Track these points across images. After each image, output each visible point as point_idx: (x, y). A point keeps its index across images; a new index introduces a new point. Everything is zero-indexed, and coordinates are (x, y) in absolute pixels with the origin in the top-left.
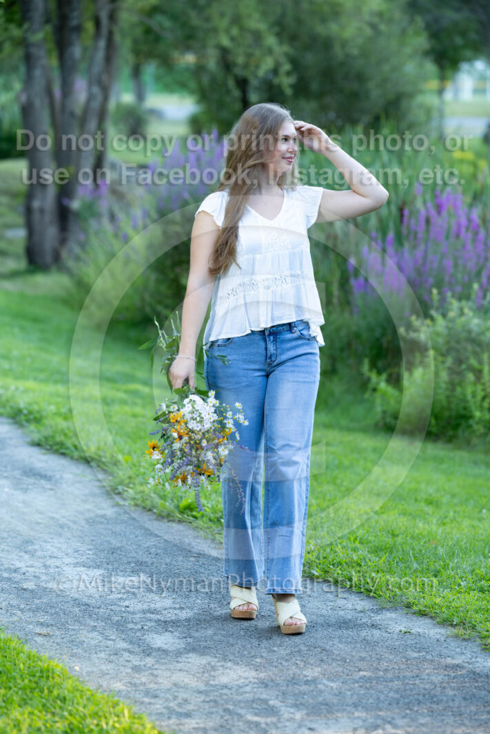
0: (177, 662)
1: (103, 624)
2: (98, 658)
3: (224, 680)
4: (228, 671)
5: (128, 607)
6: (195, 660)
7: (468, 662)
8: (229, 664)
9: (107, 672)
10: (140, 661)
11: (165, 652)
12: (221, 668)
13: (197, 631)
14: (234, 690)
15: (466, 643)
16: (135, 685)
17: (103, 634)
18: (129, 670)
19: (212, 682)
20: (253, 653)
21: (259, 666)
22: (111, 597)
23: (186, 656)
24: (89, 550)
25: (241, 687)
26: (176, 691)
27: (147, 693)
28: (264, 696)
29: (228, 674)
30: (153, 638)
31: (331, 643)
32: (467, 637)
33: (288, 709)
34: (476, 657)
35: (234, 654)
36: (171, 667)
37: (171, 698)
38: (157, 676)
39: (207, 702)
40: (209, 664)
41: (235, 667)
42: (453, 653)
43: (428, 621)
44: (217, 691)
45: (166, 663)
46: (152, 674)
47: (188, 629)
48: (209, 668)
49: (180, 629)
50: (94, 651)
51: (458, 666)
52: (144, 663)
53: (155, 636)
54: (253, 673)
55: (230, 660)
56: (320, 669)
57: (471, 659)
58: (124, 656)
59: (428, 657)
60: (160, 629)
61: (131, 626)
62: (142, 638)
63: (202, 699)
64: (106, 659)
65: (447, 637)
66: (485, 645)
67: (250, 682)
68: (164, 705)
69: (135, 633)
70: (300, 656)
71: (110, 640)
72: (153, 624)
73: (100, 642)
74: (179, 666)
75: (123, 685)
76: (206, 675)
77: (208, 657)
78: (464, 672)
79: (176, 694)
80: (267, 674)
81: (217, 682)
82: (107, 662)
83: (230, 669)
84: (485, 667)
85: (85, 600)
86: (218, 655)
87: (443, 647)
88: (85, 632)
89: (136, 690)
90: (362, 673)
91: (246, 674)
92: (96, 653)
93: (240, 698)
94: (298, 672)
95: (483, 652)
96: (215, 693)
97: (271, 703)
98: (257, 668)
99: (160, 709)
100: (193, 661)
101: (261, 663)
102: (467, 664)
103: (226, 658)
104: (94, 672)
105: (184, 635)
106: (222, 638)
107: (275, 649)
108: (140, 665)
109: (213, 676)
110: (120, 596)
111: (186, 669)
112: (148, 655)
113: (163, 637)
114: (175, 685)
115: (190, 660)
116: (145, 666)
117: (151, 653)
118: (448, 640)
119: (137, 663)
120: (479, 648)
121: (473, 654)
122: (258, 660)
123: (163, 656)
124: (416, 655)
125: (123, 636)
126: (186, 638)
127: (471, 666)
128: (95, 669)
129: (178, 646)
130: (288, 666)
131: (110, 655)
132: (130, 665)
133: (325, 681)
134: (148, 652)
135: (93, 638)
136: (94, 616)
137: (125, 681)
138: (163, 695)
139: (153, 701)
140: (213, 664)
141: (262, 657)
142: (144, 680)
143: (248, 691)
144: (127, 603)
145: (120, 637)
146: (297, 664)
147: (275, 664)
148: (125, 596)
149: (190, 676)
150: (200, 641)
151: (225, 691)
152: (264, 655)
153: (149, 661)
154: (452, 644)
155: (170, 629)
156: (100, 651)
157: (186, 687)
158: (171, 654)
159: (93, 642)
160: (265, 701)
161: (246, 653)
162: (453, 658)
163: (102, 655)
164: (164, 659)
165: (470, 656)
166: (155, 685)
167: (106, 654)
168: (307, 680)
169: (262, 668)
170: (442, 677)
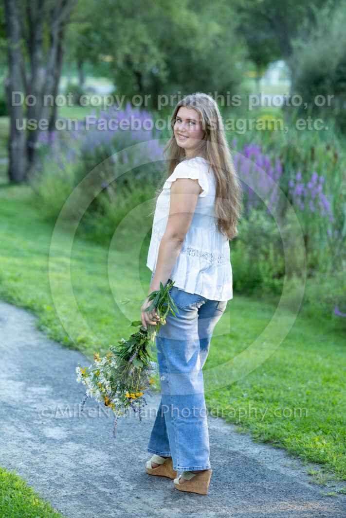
0: (61, 448)
1: (18, 420)
2: (12, 444)
3: (88, 461)
4: (92, 455)
5: (35, 408)
6: (73, 447)
7: (243, 450)
8: (93, 450)
9: (15, 454)
10: (38, 447)
11: (54, 440)
12: (87, 453)
13: (76, 426)
14: (93, 468)
15: (243, 436)
16: (32, 464)
17: (17, 427)
18: (30, 453)
19: (80, 463)
20: (109, 442)
21: (111, 451)
22: (26, 401)
23: (67, 443)
24: (18, 368)
25: (98, 466)
26: (57, 469)
27: (38, 470)
28: (112, 473)
29: (91, 456)
30: (48, 431)
32: (243, 432)
33: (126, 482)
34: (248, 447)
35: (96, 443)
36: (56, 451)
37: (53, 474)
38: (46, 458)
39: (75, 477)
40: (80, 449)
41: (96, 452)
42: (234, 443)
43: (221, 420)
44: (82, 469)
45: (53, 449)
46: (44, 457)
47: (71, 425)
48: (80, 452)
49: (66, 425)
50: (10, 439)
52: (40, 448)
53: (50, 429)
54: (107, 457)
55: (94, 447)
57: (245, 448)
58: (28, 443)
59: (218, 446)
60: (53, 425)
61: (35, 422)
62: (41, 430)
63: (72, 475)
64: (17, 446)
65: (231, 432)
66: (255, 438)
67: (104, 463)
68: (48, 479)
69: (37, 427)
70: (138, 444)
71: (21, 432)
72: (50, 421)
73: (15, 433)
74: (61, 451)
75: (24, 463)
76: (77, 457)
77: (81, 444)
79: (57, 471)
80: (115, 457)
81: (83, 463)
82: (17, 447)
83: (93, 453)
84: (253, 454)
85: (10, 403)
86: (87, 444)
87: (229, 438)
88: (6, 426)
89: (32, 468)
91: (102, 458)
92: (11, 441)
93: (96, 474)
94: (135, 455)
95: (252, 443)
96: (81, 471)
97: (115, 478)
98: (110, 453)
99: (44, 481)
100: (71, 447)
101: (113, 449)
102: (241, 452)
103: (92, 445)
104: (7, 454)
105: (68, 429)
106: (91, 431)
107: (123, 439)
108: (37, 450)
109: (82, 459)
110: (31, 401)
111: (65, 453)
112: (43, 443)
113: (54, 430)
114: (57, 464)
115: (69, 447)
116: (40, 450)
117: (45, 441)
118: (232, 435)
119: (35, 448)
120: (250, 440)
121: (246, 444)
122: (111, 447)
123: (52, 444)
125: (30, 429)
126: (68, 430)
127: (244, 453)
128: (8, 452)
129: (63, 437)
130: (130, 451)
131: (19, 442)
132: (30, 449)
134: (43, 440)
135: (10, 430)
136: (14, 415)
137: (26, 461)
138: (48, 471)
139: (41, 476)
140: (83, 449)
141: (114, 445)
142: (38, 460)
143: (102, 469)
144: (35, 406)
145: (27, 430)
146: (135, 450)
147: (122, 450)
148: (35, 401)
149: (67, 458)
150: (77, 433)
151: (88, 469)
152: (116, 443)
153: (44, 447)
154: (234, 437)
155: (60, 424)
156: (14, 439)
157: (63, 466)
158: (57, 442)
159: (11, 433)
160: (111, 477)
161: (104, 442)
163: (15, 442)
164: (53, 445)
165: (244, 446)
166: (45, 465)
167: (17, 442)
168: (140, 462)
169: (113, 453)
170: (225, 460)
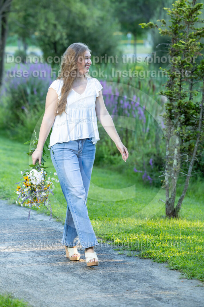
15: (58, 223)
31: (16, 224)
34: (59, 227)
43: (50, 217)
51: (52, 229)
56: (8, 231)
78: (53, 231)
87: (51, 224)
90: (20, 232)
95: (62, 225)
118: (53, 222)
124: (41, 226)
127: (56, 229)
133: (8, 234)
162: (52, 227)
165: (57, 227)
170: (45, 232)
